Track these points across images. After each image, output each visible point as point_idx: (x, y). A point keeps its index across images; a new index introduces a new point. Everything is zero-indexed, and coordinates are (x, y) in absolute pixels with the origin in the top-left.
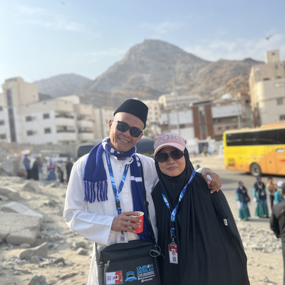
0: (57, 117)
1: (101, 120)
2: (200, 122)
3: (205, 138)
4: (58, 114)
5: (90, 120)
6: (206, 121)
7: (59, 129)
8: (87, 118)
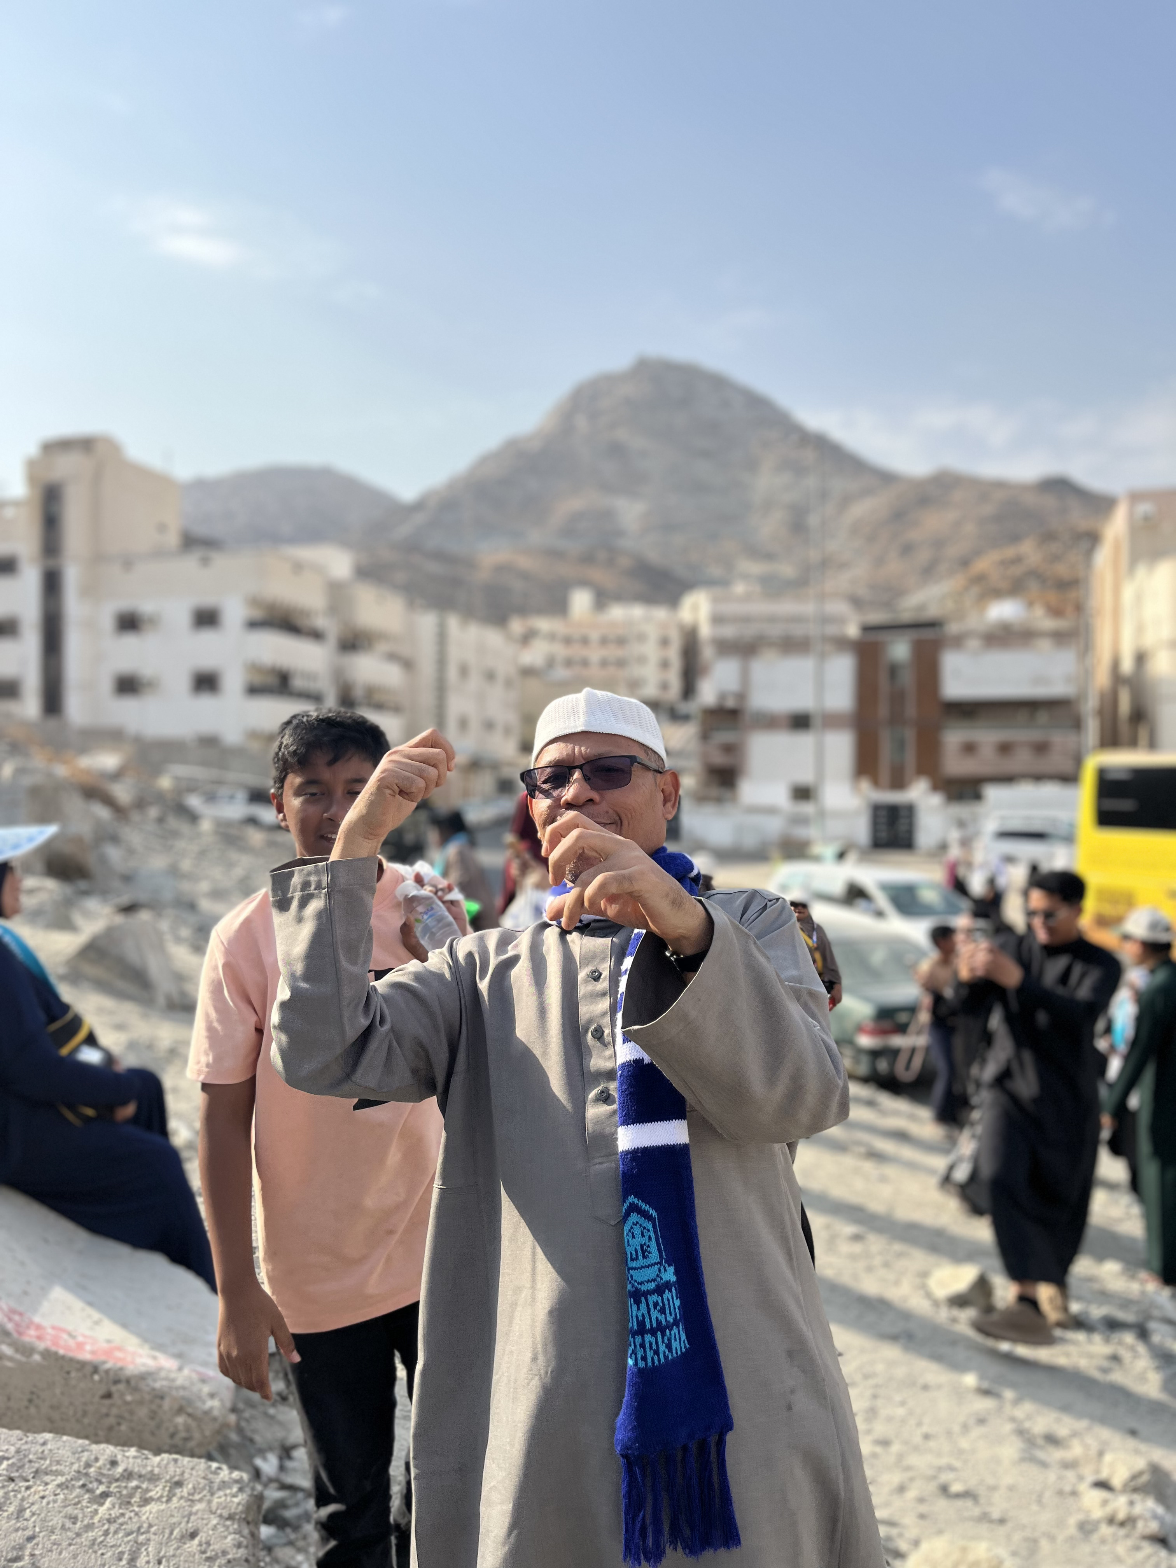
0: (253, 625)
1: (441, 662)
2: (883, 711)
3: (899, 782)
4: (258, 614)
5: (392, 657)
6: (911, 710)
7: (258, 680)
8: (382, 647)
